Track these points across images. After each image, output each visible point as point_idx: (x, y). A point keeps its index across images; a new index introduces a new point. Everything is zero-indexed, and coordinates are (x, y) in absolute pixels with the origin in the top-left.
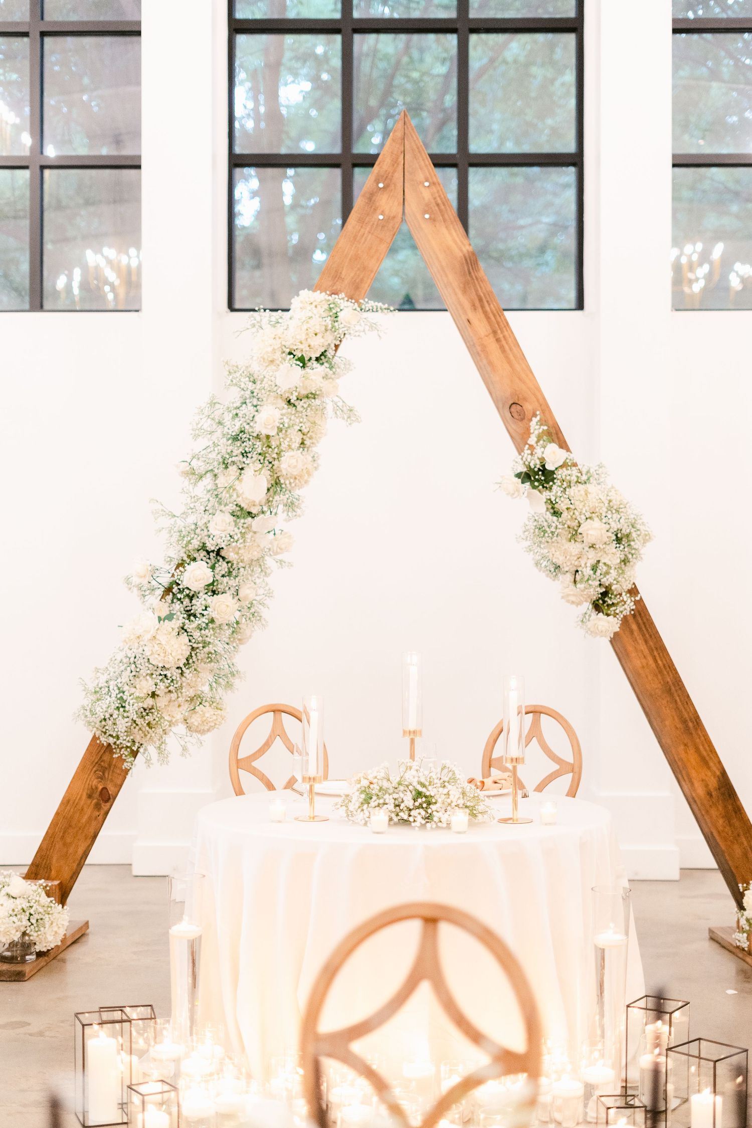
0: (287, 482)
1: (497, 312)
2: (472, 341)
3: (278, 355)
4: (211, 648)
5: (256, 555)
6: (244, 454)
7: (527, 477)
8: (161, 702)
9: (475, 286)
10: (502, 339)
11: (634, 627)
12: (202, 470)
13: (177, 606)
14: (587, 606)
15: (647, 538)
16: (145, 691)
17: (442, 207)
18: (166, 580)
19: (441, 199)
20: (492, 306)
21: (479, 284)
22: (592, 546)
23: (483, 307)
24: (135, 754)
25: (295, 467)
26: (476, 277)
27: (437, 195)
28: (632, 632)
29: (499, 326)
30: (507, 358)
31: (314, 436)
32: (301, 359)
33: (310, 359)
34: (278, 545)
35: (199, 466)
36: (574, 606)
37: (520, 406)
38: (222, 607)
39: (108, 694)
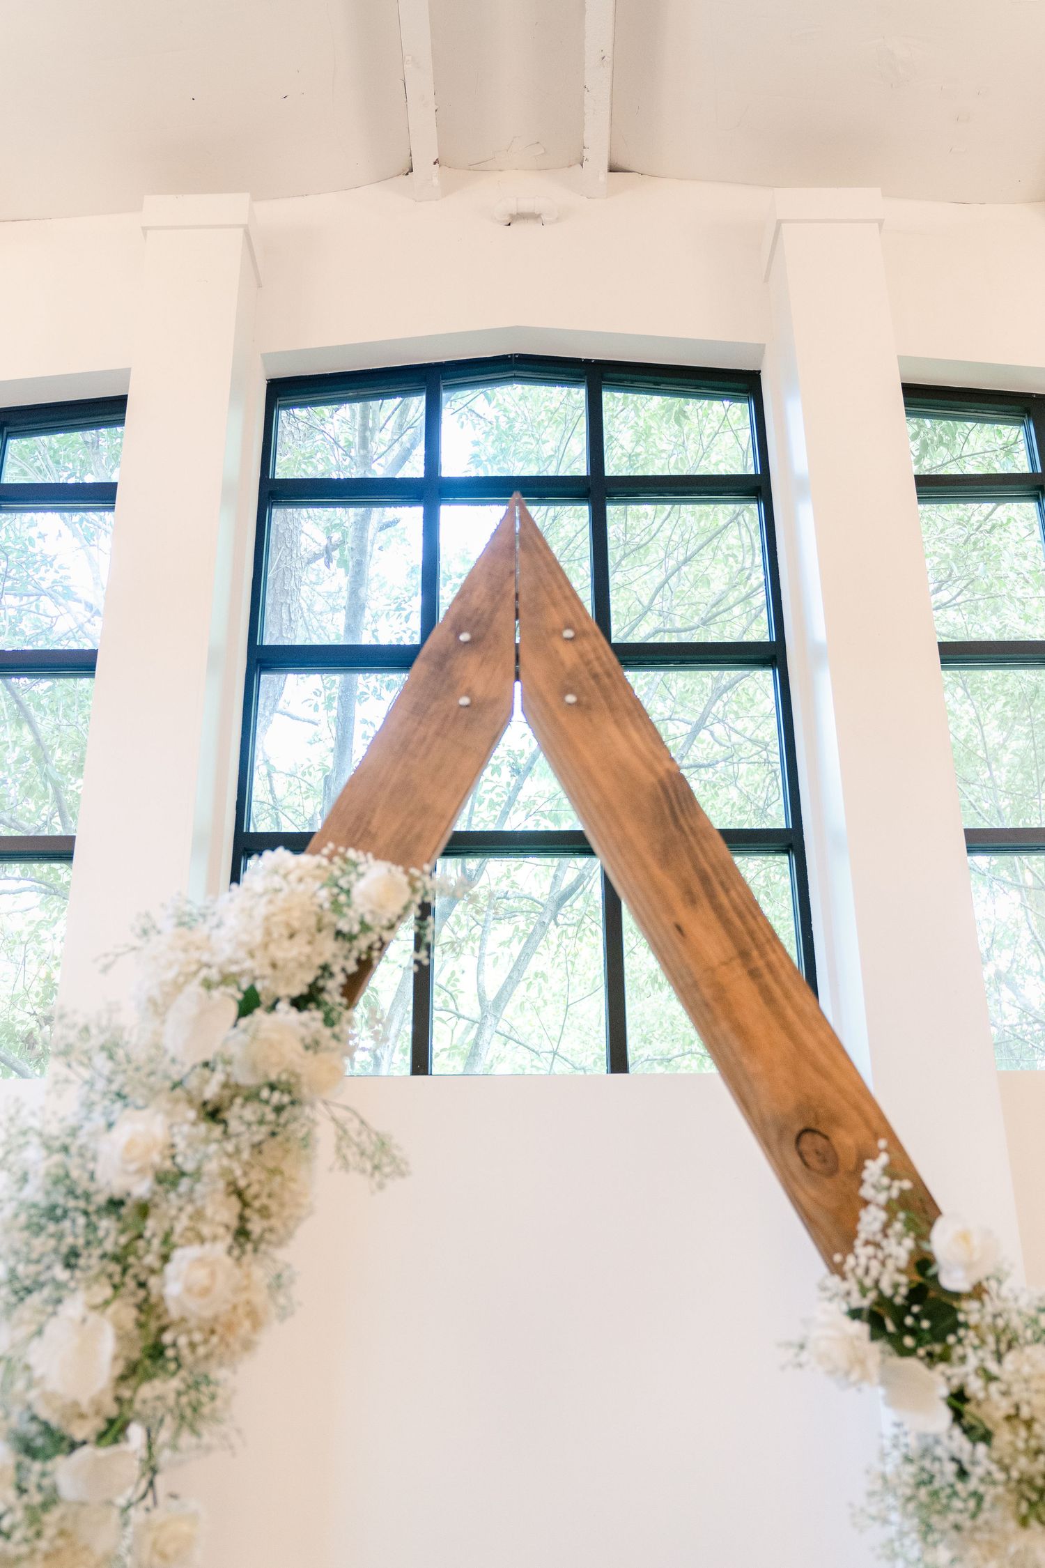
0: (183, 1341)
1: (747, 907)
2: (691, 974)
3: (195, 986)
7: (877, 1321)
9: (690, 850)
10: (765, 971)
17: (606, 681)
19: (602, 665)
20: (733, 894)
21: (699, 843)
23: (711, 896)
25: (205, 1292)
26: (691, 829)
27: (591, 656)
29: (753, 939)
30: (780, 1016)
31: (274, 1207)
33: (274, 998)
34: (154, 1544)
37: (821, 1137)
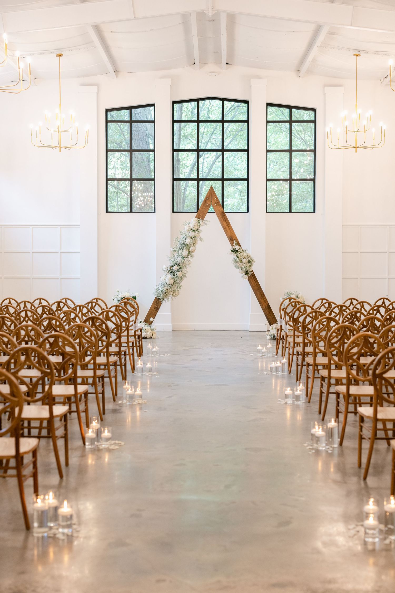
2: (224, 226)
3: (189, 230)
4: (177, 281)
5: (185, 265)
6: (184, 247)
7: (232, 251)
8: (169, 291)
9: (224, 217)
10: (229, 226)
11: (252, 278)
12: (176, 250)
13: (171, 274)
14: (244, 274)
15: (254, 262)
16: (166, 289)
17: (218, 203)
18: (169, 269)
20: (227, 220)
22: (244, 263)
23: (225, 220)
24: (163, 300)
26: (224, 215)
27: (217, 201)
28: (252, 279)
29: (228, 224)
30: (230, 230)
31: (196, 244)
32: (194, 231)
34: (189, 263)
37: (232, 238)
38: (179, 274)
39: (159, 289)
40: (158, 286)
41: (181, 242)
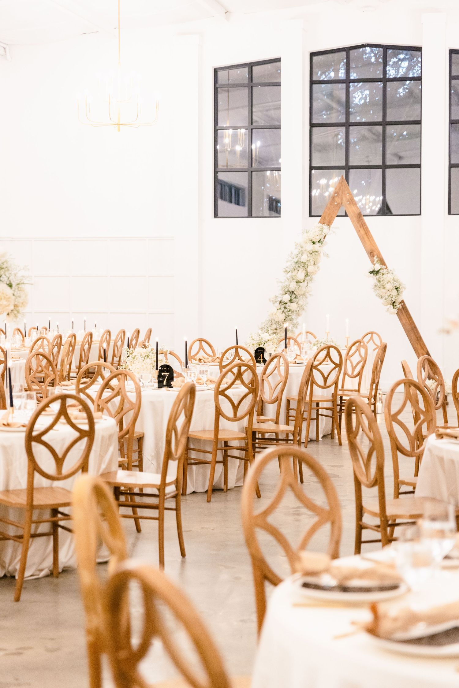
0: (310, 274)
1: (367, 228)
2: (360, 236)
3: (308, 241)
4: (290, 317)
5: (303, 293)
6: (299, 267)
7: (371, 272)
9: (361, 221)
10: (368, 235)
11: (403, 312)
12: (289, 271)
13: (282, 306)
14: (389, 306)
15: (405, 288)
16: (274, 328)
17: (352, 200)
18: (279, 300)
20: (365, 226)
22: (389, 290)
25: (311, 269)
26: (361, 219)
27: (351, 197)
28: (403, 313)
29: (367, 231)
30: (369, 240)
31: (318, 262)
32: (314, 243)
33: (316, 242)
34: (308, 290)
35: (288, 270)
36: (385, 306)
37: (373, 253)
38: (293, 306)
39: (265, 329)
40: (264, 324)
41: (296, 260)
